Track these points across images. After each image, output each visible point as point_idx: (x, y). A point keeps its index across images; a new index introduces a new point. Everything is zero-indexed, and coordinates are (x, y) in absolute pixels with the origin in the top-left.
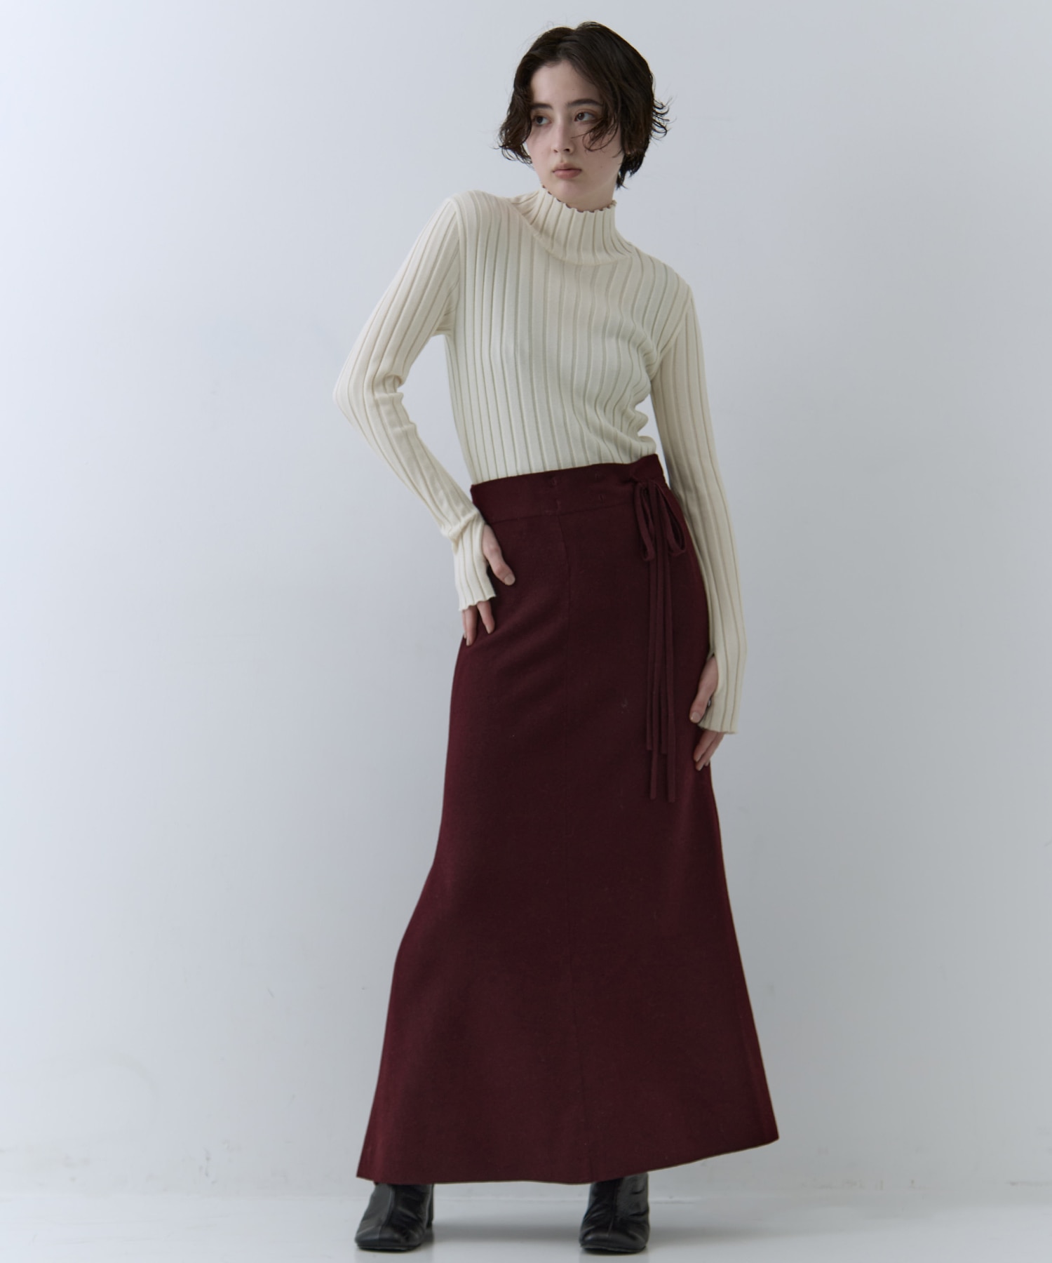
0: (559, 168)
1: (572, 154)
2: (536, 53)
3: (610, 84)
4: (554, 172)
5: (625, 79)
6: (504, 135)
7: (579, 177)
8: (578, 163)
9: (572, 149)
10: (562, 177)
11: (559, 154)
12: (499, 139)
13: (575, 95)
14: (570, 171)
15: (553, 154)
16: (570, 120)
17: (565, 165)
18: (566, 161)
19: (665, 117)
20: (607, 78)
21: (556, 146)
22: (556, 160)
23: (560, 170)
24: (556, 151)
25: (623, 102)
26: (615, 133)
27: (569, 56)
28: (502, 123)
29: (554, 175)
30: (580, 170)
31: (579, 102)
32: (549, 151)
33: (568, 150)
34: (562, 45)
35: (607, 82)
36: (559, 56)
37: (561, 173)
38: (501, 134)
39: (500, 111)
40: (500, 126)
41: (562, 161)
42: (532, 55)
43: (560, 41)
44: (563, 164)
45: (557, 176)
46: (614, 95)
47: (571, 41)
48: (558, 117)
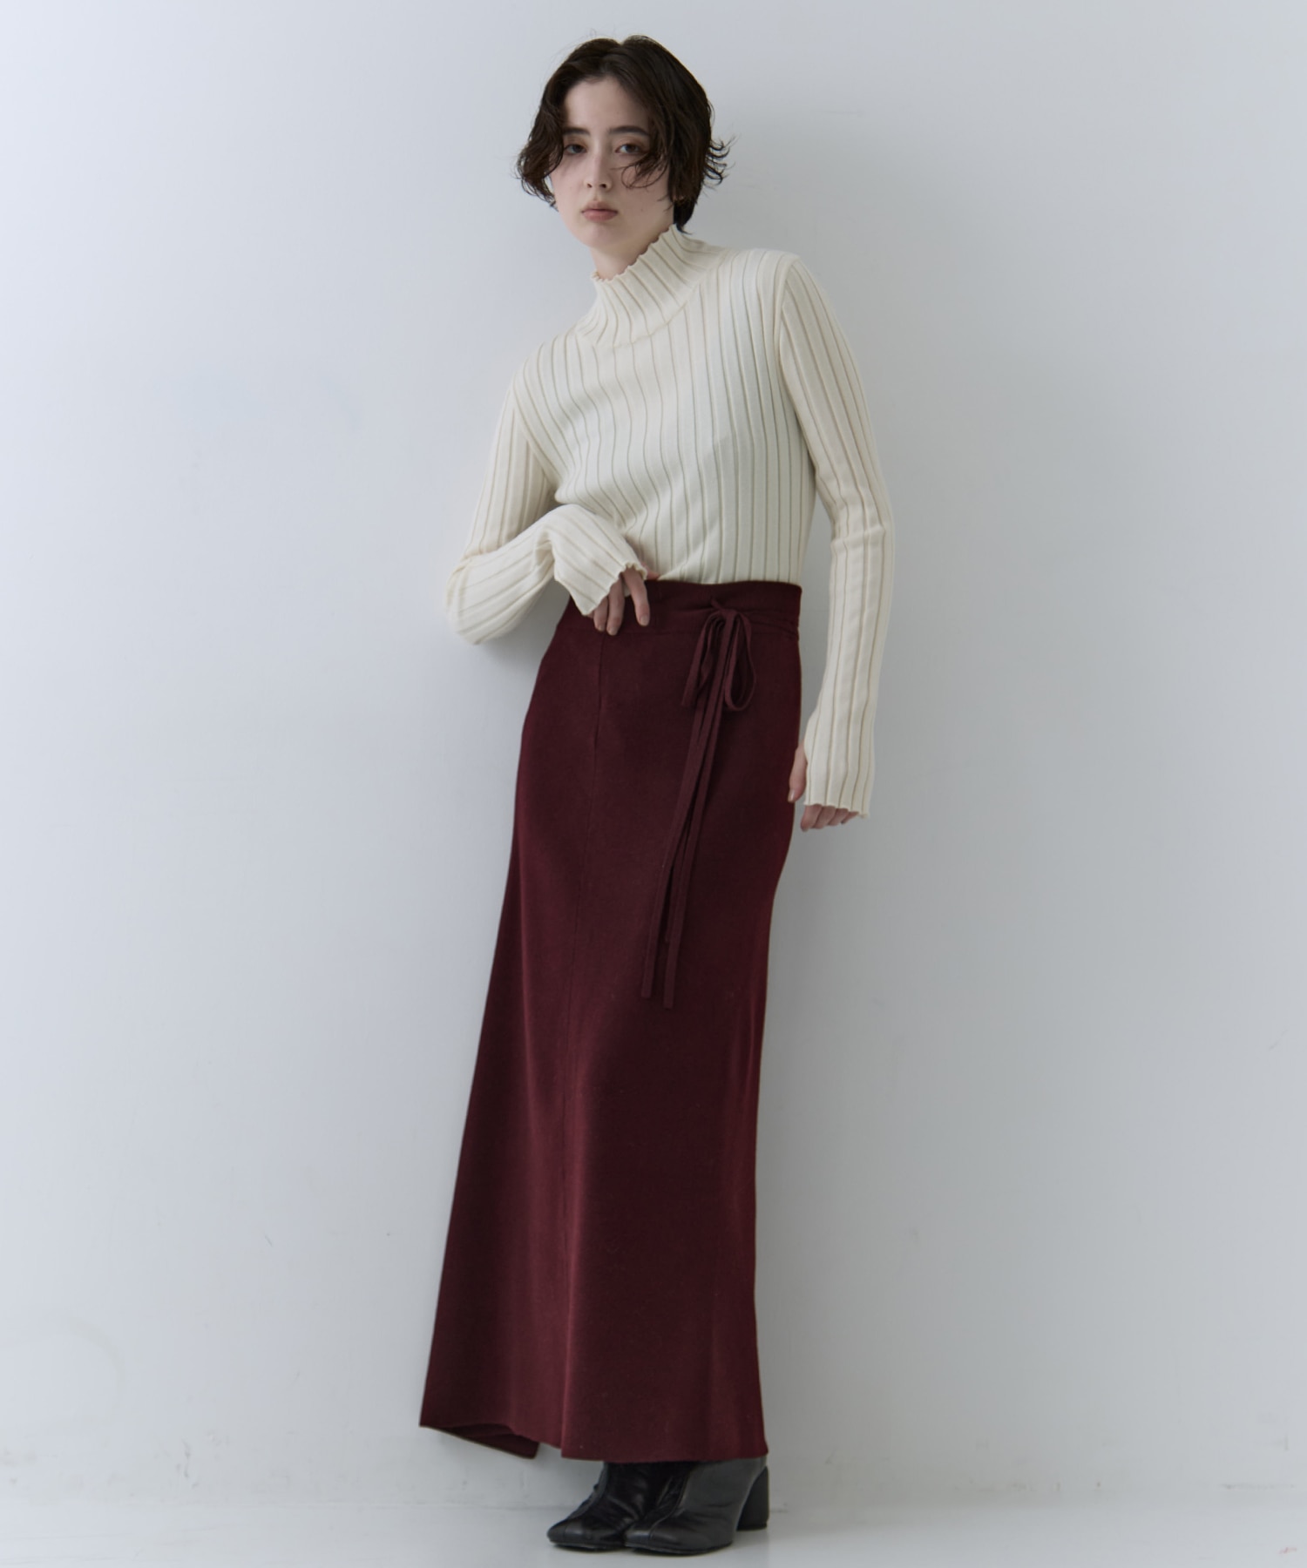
0: (592, 207)
1: (609, 191)
2: (575, 64)
3: (664, 110)
4: (583, 212)
5: (681, 107)
6: (522, 163)
7: (614, 220)
8: (615, 202)
9: (609, 185)
10: (592, 219)
11: (593, 190)
12: (516, 169)
13: (620, 119)
14: (604, 213)
15: (585, 191)
16: (609, 150)
17: (599, 204)
18: (600, 198)
19: (724, 160)
20: (662, 104)
21: (590, 180)
22: (589, 197)
23: (593, 210)
24: (590, 186)
25: (677, 134)
26: (665, 170)
27: (616, 72)
28: (523, 148)
29: (583, 217)
30: (616, 212)
31: (623, 129)
32: (580, 186)
33: (604, 186)
34: (606, 58)
35: (660, 107)
36: (603, 71)
37: (592, 214)
38: (519, 162)
39: (520, 135)
40: (519, 152)
41: (595, 199)
42: (572, 67)
43: (606, 53)
44: (596, 202)
45: (587, 217)
46: (668, 123)
47: (616, 53)
48: (596, 145)
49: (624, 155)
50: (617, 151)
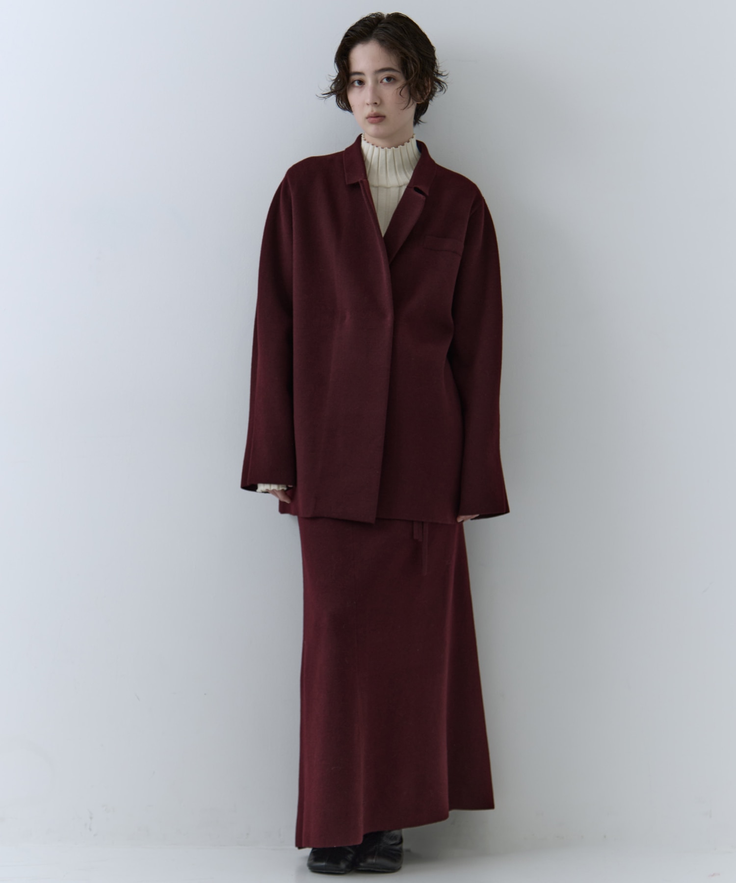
1: (378, 106)
4: (367, 118)
7: (384, 121)
8: (383, 111)
9: (378, 102)
10: (372, 123)
11: (370, 106)
13: (381, 64)
14: (378, 118)
15: (367, 106)
16: (376, 82)
17: (375, 114)
18: (375, 110)
21: (368, 100)
22: (369, 110)
23: (372, 117)
29: (367, 120)
30: (384, 117)
31: (383, 70)
32: (364, 104)
33: (376, 103)
37: (372, 119)
41: (372, 111)
44: (373, 113)
45: (369, 121)
48: (369, 82)
49: (385, 84)
50: (381, 82)
